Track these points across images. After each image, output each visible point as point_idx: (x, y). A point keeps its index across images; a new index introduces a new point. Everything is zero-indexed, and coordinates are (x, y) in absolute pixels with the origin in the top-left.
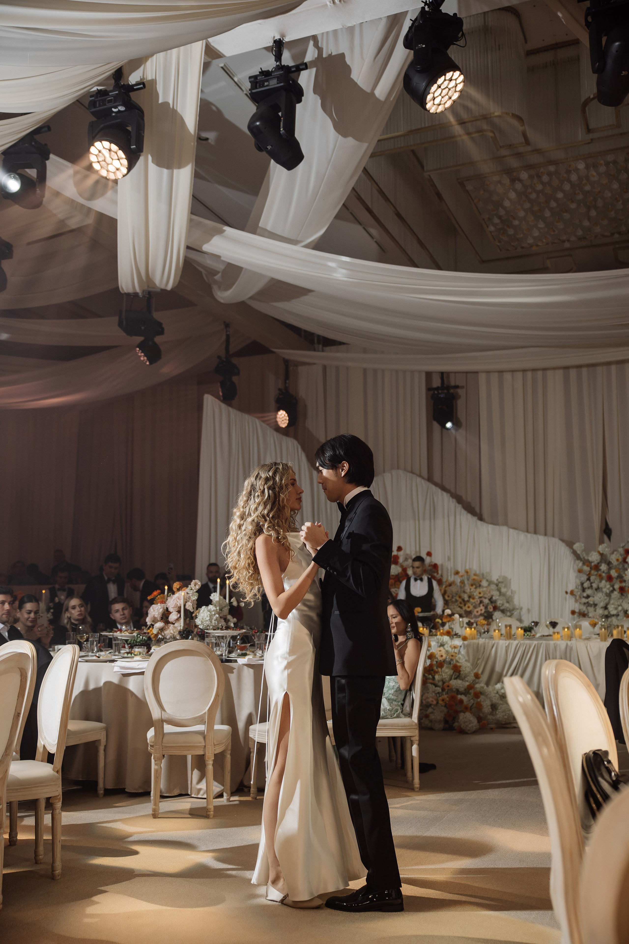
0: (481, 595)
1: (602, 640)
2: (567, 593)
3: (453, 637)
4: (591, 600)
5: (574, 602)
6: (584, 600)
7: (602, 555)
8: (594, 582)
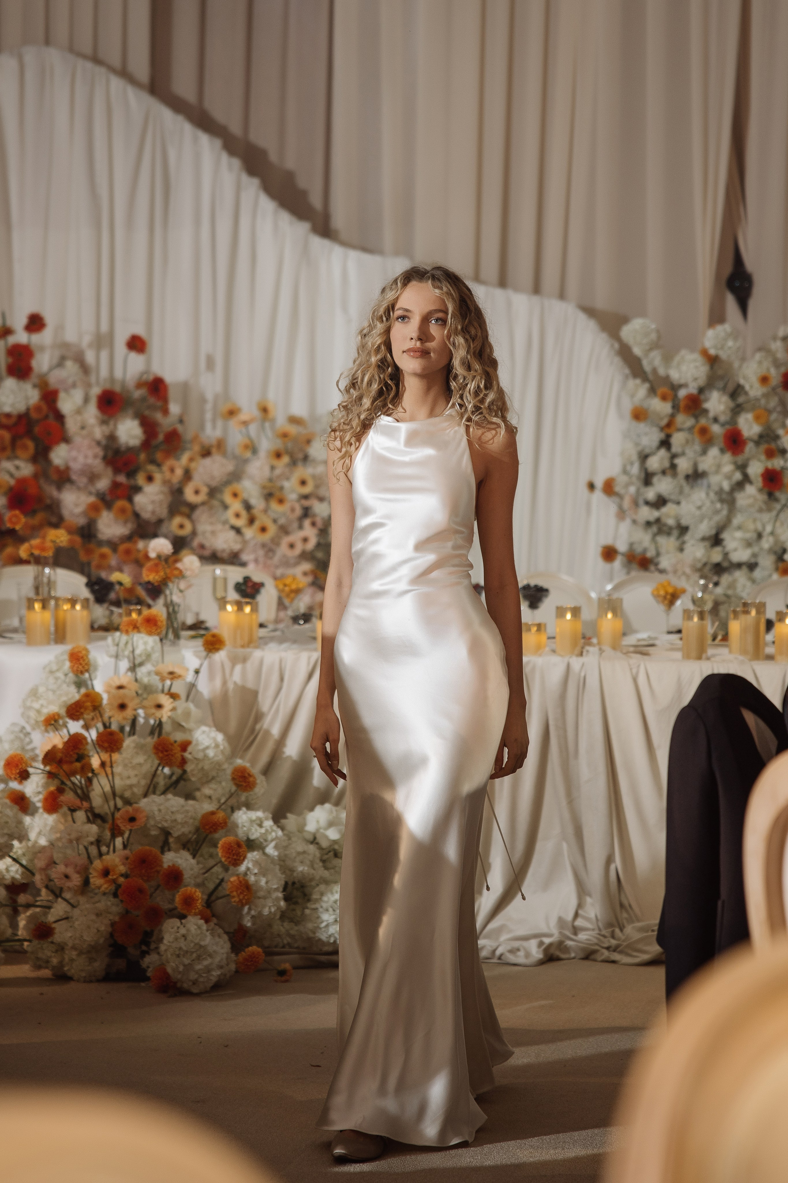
0: (307, 490)
1: (687, 656)
2: (591, 486)
3: (177, 636)
4: (669, 513)
5: (612, 519)
6: (646, 513)
7: (713, 361)
8: (683, 454)
